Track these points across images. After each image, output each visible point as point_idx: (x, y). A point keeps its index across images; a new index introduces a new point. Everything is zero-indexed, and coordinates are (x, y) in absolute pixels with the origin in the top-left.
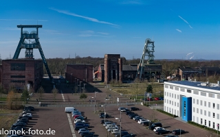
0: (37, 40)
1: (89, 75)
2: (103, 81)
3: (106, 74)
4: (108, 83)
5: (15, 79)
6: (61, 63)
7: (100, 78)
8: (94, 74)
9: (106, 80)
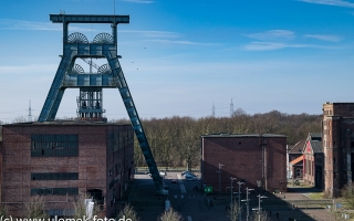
0: (114, 60)
1: (276, 169)
2: (319, 186)
3: (328, 167)
4: (337, 195)
5: (44, 184)
6: (189, 133)
7: (309, 179)
8: (290, 166)
9: (329, 183)
